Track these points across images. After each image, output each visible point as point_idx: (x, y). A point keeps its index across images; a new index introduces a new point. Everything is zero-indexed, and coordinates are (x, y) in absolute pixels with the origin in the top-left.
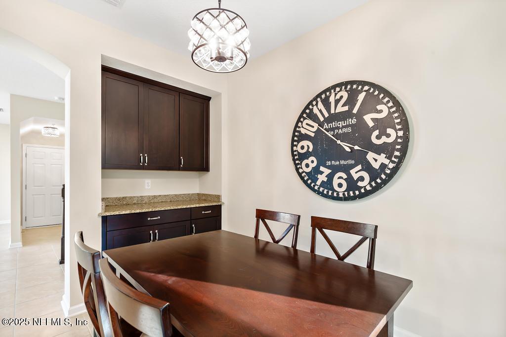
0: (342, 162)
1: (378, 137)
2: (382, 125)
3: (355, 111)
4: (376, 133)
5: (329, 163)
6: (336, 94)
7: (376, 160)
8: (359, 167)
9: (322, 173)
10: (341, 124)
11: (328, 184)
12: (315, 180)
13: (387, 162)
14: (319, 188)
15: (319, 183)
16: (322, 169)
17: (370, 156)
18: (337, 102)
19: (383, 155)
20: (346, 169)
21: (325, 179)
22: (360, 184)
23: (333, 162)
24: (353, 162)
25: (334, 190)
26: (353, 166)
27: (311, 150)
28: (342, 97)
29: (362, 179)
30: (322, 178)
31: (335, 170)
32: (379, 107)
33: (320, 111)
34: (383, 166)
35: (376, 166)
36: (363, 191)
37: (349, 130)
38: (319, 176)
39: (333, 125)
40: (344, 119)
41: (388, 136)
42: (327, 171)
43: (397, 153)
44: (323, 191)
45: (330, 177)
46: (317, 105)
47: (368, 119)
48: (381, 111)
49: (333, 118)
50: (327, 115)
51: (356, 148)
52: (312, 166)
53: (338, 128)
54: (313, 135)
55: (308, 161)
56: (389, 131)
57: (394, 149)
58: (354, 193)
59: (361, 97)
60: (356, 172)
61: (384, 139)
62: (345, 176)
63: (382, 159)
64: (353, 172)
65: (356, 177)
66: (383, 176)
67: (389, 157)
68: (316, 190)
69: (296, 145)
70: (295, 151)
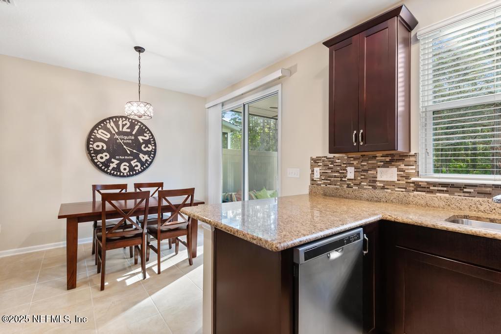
0: (126, 157)
1: (145, 148)
2: (147, 142)
3: (134, 133)
4: (144, 145)
5: (117, 157)
6: (123, 121)
7: (143, 157)
8: (136, 160)
9: (113, 162)
10: (126, 138)
11: (117, 169)
12: (108, 167)
13: (148, 159)
14: (111, 171)
15: (110, 168)
16: (113, 160)
17: (141, 155)
18: (123, 126)
19: (147, 156)
20: (129, 161)
21: (115, 166)
22: (136, 168)
23: (120, 157)
24: (132, 158)
25: (121, 172)
26: (132, 160)
27: (105, 148)
28: (126, 124)
29: (137, 166)
30: (112, 166)
31: (122, 161)
32: (145, 134)
33: (112, 127)
34: (147, 160)
35: (144, 160)
36: (137, 171)
37: (130, 141)
38: (111, 164)
39: (122, 137)
40: (128, 136)
41: (149, 148)
42: (117, 162)
43: (152, 155)
44: (114, 173)
45: (119, 165)
46: (110, 123)
47: (140, 138)
48: (146, 137)
49: (119, 133)
50: (117, 131)
51: (134, 151)
52: (105, 158)
53: (124, 139)
54: (107, 140)
55: (103, 155)
56: (149, 145)
57: (151, 154)
58: (133, 173)
59: (137, 127)
60: (133, 163)
61: (147, 149)
62: (128, 165)
63: (146, 157)
64: (132, 162)
65: (134, 165)
66: (147, 165)
67: (149, 157)
68: (108, 173)
69: (91, 144)
70: (91, 148)
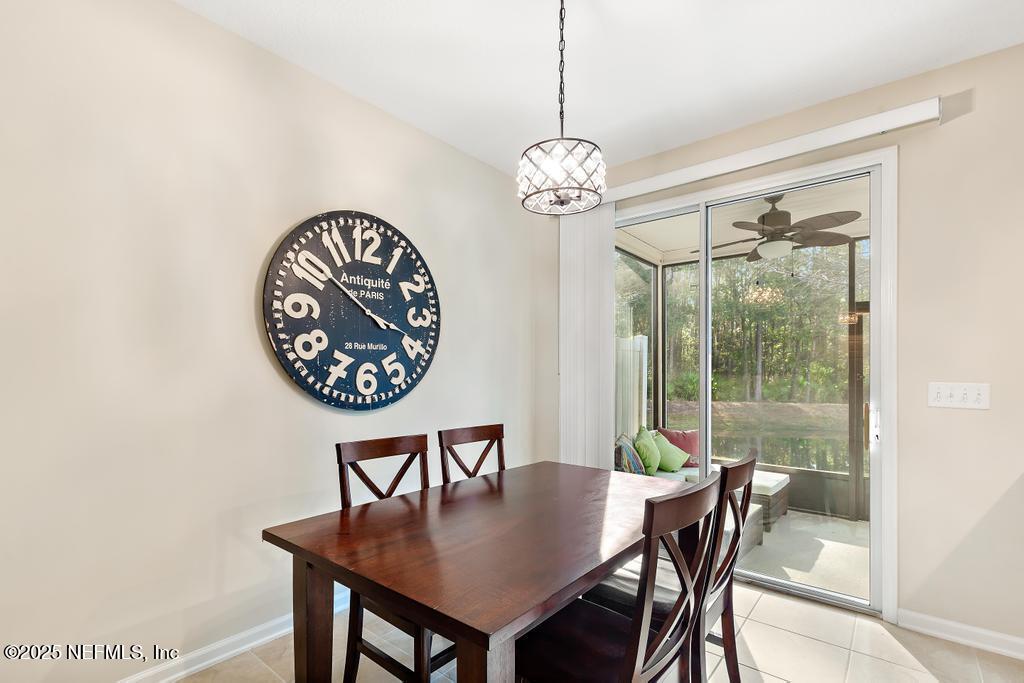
0: (371, 346)
1: (415, 318)
2: (420, 301)
3: (390, 270)
4: (412, 311)
5: (349, 346)
6: (363, 231)
7: (413, 347)
8: (393, 356)
9: (337, 362)
10: (370, 283)
11: (348, 384)
12: (323, 376)
13: (422, 351)
14: (331, 392)
15: (331, 381)
16: (338, 355)
17: (407, 341)
18: (366, 244)
19: (419, 343)
20: (377, 358)
21: (344, 375)
22: (395, 381)
23: (357, 345)
24: (383, 347)
25: (357, 393)
26: (385, 354)
27: (316, 315)
28: (372, 239)
29: (396, 373)
30: (337, 372)
31: (360, 358)
32: (417, 277)
33: (336, 246)
34: (419, 355)
35: (412, 355)
36: (397, 391)
37: (380, 296)
38: (332, 369)
39: (358, 280)
40: (375, 278)
41: (424, 318)
42: (347, 360)
43: (431, 342)
44: (339, 395)
45: (352, 370)
46: (330, 231)
47: (405, 286)
48: (417, 284)
49: (357, 268)
50: (348, 259)
51: (392, 326)
52: (317, 348)
53: (365, 288)
54: (321, 287)
55: (311, 337)
56: (425, 312)
57: (428, 336)
58: (387, 395)
59: (398, 253)
60: (390, 364)
61: (419, 322)
62: (375, 370)
63: (418, 346)
64: (385, 362)
65: (389, 370)
66: (419, 370)
67: (424, 346)
68: (325, 396)
69: (278, 298)
70: (277, 311)
